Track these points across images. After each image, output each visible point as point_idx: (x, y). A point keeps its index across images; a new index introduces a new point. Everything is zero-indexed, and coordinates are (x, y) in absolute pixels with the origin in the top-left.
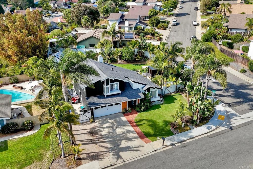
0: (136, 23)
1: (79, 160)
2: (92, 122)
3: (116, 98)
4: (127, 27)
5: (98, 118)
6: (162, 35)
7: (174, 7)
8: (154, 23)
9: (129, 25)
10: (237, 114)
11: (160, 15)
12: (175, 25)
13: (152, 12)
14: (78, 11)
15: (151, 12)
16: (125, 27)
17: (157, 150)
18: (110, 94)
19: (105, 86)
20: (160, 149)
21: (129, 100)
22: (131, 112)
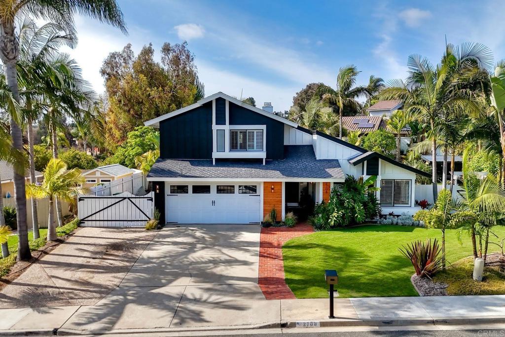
2: (151, 228)
17: (293, 325)
18: (228, 154)
19: (215, 127)
20: (312, 325)
21: (284, 180)
22: (294, 226)
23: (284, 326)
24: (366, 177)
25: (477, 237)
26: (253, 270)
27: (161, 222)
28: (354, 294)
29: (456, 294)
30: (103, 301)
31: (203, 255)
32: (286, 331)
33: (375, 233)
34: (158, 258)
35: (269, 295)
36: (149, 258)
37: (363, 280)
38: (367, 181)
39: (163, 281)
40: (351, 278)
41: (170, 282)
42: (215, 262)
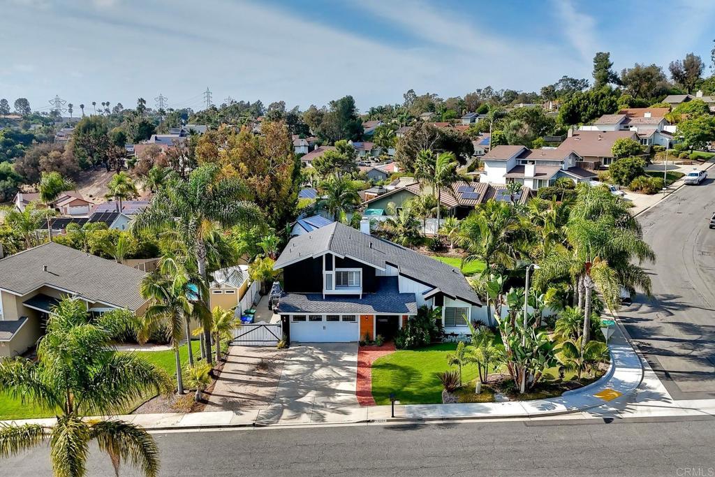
0: (558, 169)
1: (203, 403)
2: (281, 348)
3: (346, 304)
4: (529, 179)
5: (298, 343)
6: (633, 206)
7: (709, 135)
8: (623, 174)
9: (537, 175)
10: (668, 395)
11: (663, 158)
12: (693, 185)
13: (620, 146)
14: (411, 139)
15: (618, 146)
16: (523, 180)
17: (373, 421)
18: (334, 291)
19: (325, 272)
20: (383, 421)
21: (375, 314)
22: (381, 346)
23: (369, 421)
24: (434, 307)
25: (482, 368)
26: (353, 385)
27: (288, 343)
28: (407, 403)
29: (462, 403)
30: (270, 407)
31: (321, 373)
32: (369, 424)
33: (436, 352)
34: (293, 375)
35: (363, 404)
36: (287, 375)
37: (415, 393)
38: (435, 310)
39: (301, 394)
40: (408, 392)
41: (305, 394)
42: (330, 379)
